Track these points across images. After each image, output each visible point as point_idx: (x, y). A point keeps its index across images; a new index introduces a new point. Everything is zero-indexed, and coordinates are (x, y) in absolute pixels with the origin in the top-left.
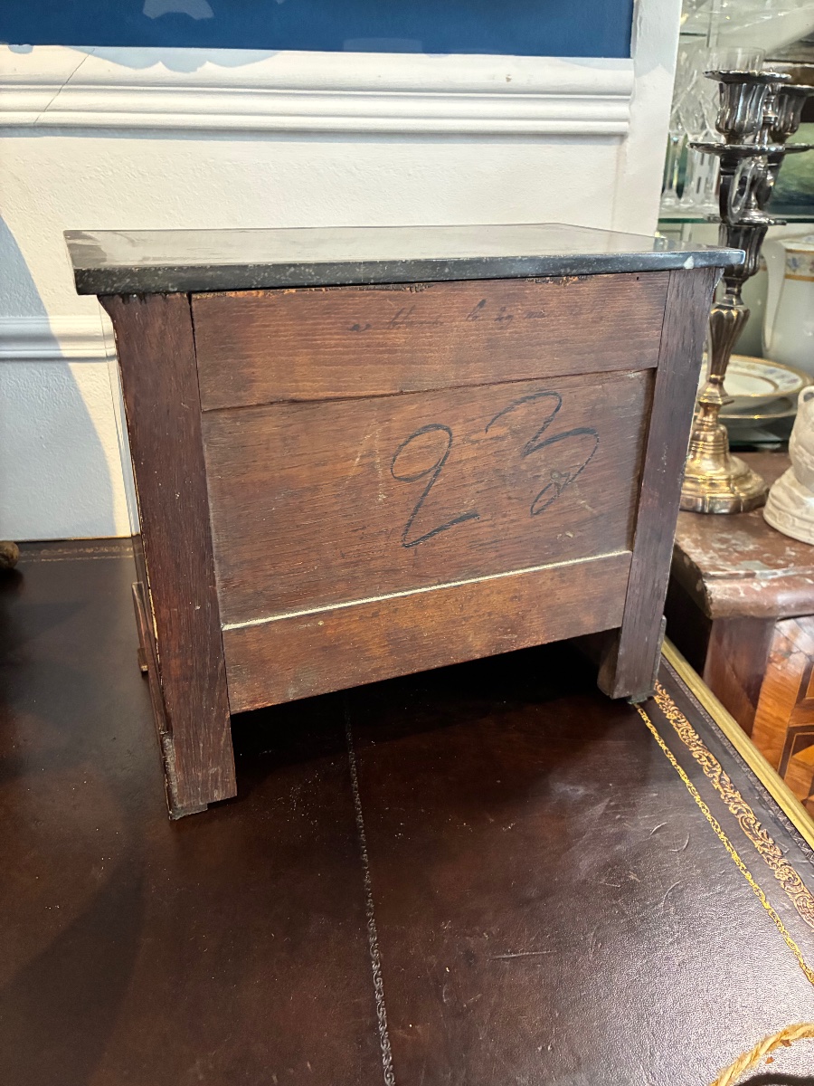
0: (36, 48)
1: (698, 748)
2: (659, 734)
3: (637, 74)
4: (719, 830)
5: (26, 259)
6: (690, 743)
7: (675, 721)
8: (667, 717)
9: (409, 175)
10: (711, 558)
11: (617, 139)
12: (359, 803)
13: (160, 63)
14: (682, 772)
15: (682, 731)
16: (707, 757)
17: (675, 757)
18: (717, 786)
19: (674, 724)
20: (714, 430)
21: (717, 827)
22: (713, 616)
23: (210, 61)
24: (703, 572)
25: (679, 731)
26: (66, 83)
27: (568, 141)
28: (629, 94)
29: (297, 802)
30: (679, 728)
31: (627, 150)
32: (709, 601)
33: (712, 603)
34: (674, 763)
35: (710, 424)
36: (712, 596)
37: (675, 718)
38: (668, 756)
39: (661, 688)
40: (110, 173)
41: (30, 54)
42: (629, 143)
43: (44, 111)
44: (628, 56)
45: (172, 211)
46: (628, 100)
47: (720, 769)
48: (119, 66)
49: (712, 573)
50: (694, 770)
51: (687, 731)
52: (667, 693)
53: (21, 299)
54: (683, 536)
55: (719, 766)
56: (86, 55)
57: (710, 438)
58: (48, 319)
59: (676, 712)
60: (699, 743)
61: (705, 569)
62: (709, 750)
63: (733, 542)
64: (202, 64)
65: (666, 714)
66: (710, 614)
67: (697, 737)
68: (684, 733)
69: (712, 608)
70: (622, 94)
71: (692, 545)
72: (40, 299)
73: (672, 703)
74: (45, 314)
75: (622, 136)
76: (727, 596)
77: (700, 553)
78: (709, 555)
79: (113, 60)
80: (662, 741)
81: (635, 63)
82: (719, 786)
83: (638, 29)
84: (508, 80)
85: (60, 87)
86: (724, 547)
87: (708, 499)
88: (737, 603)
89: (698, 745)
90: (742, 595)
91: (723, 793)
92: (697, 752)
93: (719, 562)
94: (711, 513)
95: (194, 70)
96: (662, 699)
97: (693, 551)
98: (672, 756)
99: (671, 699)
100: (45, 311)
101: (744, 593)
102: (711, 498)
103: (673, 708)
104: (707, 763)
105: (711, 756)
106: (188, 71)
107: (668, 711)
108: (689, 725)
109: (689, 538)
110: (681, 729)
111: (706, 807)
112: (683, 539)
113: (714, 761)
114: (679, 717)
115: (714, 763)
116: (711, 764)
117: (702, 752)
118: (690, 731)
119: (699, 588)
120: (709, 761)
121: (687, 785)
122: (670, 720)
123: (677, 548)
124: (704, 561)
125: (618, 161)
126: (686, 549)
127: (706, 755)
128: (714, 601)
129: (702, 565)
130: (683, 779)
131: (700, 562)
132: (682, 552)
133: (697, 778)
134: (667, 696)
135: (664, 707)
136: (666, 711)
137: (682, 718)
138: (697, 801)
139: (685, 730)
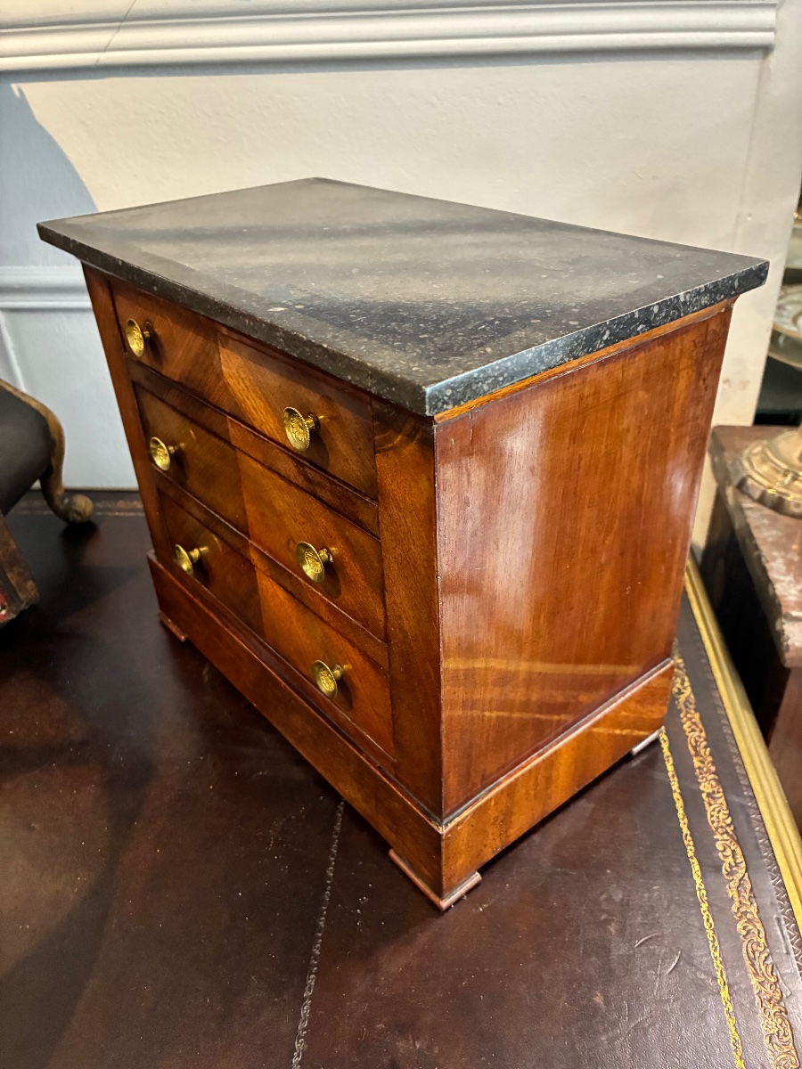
1: (725, 836)
2: (685, 810)
4: (717, 954)
6: (717, 829)
7: (709, 795)
8: (701, 788)
9: (500, 104)
11: (761, 51)
12: (335, 851)
14: (696, 867)
15: (714, 810)
16: (733, 851)
17: (694, 846)
18: (732, 893)
19: (706, 799)
21: (715, 950)
22: (787, 664)
24: (784, 610)
25: (709, 809)
26: (124, 20)
29: (275, 840)
30: (710, 805)
31: (771, 67)
32: (784, 648)
33: (788, 649)
34: (690, 854)
36: (790, 642)
37: (710, 790)
38: (686, 842)
39: (706, 747)
42: (774, 58)
43: (104, 50)
46: (776, 4)
47: (744, 871)
49: (794, 614)
50: (711, 867)
51: (719, 812)
52: (711, 754)
54: (775, 554)
55: (743, 865)
59: (713, 783)
60: (729, 829)
61: (787, 607)
62: (738, 842)
65: (700, 784)
66: (785, 661)
67: (729, 821)
68: (715, 813)
69: (788, 655)
71: (783, 568)
73: (713, 769)
75: (765, 50)
77: (790, 582)
80: (686, 820)
82: (735, 893)
85: (118, 24)
89: (727, 833)
91: (738, 904)
92: (722, 842)
96: (701, 761)
97: (782, 578)
98: (691, 843)
99: (713, 763)
103: (712, 776)
104: (730, 859)
105: (738, 851)
107: (704, 779)
108: (724, 803)
109: (782, 558)
110: (712, 807)
111: (711, 920)
112: (774, 559)
113: (740, 858)
114: (715, 790)
115: (738, 861)
116: (735, 862)
117: (728, 843)
118: (722, 812)
119: (778, 627)
120: (733, 857)
121: (697, 886)
122: (703, 792)
123: (764, 570)
124: (791, 594)
125: (760, 79)
126: (773, 575)
127: (733, 848)
128: (791, 648)
129: (785, 601)
130: (695, 877)
131: (785, 596)
132: (767, 577)
133: (711, 878)
134: (710, 759)
135: (701, 774)
136: (702, 779)
137: (718, 792)
138: (702, 910)
139: (717, 810)
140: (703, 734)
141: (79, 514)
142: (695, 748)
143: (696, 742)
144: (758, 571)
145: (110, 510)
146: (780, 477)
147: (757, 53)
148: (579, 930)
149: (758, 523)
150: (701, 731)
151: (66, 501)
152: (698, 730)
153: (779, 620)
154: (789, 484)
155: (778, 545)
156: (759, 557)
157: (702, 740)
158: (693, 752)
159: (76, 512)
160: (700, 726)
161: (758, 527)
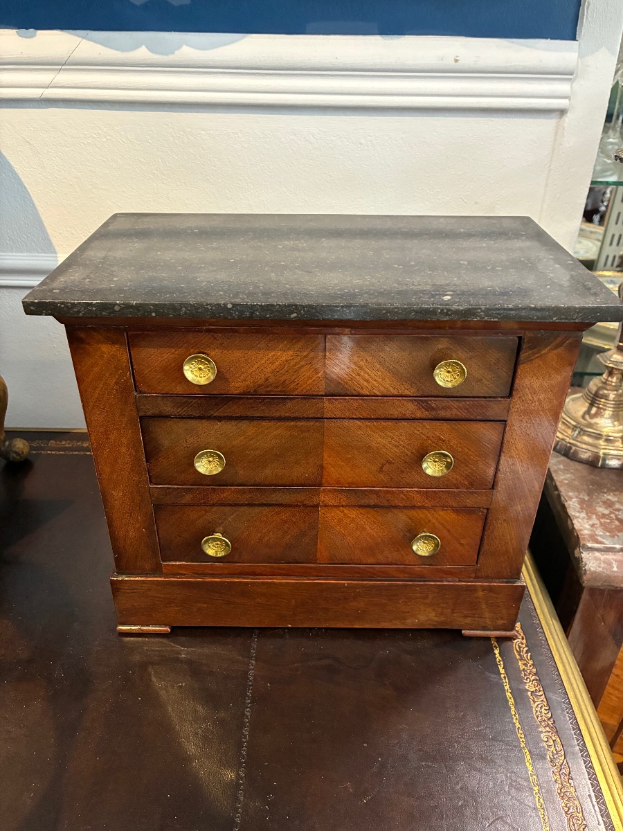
0: (39, 32)
1: (547, 729)
2: (516, 707)
3: (581, 56)
5: (39, 208)
6: (540, 722)
7: (532, 693)
8: (527, 687)
9: (361, 144)
10: (593, 526)
11: (558, 113)
13: (144, 46)
14: (527, 757)
15: (537, 706)
16: (554, 741)
17: (525, 737)
19: (531, 697)
20: (617, 391)
21: (546, 825)
22: (585, 584)
23: (187, 45)
24: (582, 542)
25: (534, 706)
26: (65, 64)
27: (509, 115)
28: (572, 74)
31: (566, 125)
32: (583, 572)
33: (585, 574)
34: (523, 745)
35: (613, 384)
36: (587, 568)
37: (533, 689)
38: (519, 735)
39: (527, 652)
40: (104, 140)
41: (34, 38)
42: (568, 118)
43: (48, 87)
44: (574, 38)
45: (155, 172)
46: (571, 79)
47: (563, 757)
48: (108, 49)
49: (589, 545)
50: (539, 755)
52: (531, 658)
53: (35, 239)
54: (571, 494)
55: (562, 752)
56: (80, 39)
57: (612, 396)
58: (56, 257)
59: (535, 683)
60: (549, 723)
61: (584, 539)
62: (557, 733)
63: (617, 506)
64: (180, 47)
65: (525, 684)
66: (584, 582)
67: (549, 715)
68: (538, 709)
69: (585, 578)
70: (566, 74)
71: (578, 506)
72: (50, 241)
73: (534, 671)
74: (55, 252)
75: (562, 112)
76: (601, 569)
77: (583, 519)
78: (591, 523)
79: (104, 43)
80: (517, 716)
81: (579, 45)
82: (557, 776)
83: (586, 13)
84: (456, 61)
85: (60, 67)
86: (607, 512)
87: (602, 456)
88: (609, 576)
89: (548, 725)
90: (615, 569)
91: (560, 785)
92: (545, 733)
93: (599, 532)
94: (604, 467)
95: (173, 53)
96: (525, 664)
97: (578, 514)
98: (523, 736)
99: (534, 666)
100: (54, 249)
101: (617, 568)
102: (604, 454)
103: (534, 677)
104: (552, 748)
105: (558, 740)
106: (167, 54)
107: (528, 680)
108: (545, 700)
109: (577, 497)
110: (536, 704)
111: (541, 801)
112: (571, 498)
113: (559, 747)
114: (537, 688)
115: (558, 749)
116: (556, 750)
117: (550, 734)
118: (544, 708)
119: (577, 555)
120: (554, 746)
121: (530, 772)
122: (528, 690)
123: (564, 507)
124: (585, 529)
125: (556, 134)
126: (571, 512)
127: (554, 738)
128: (588, 572)
129: (582, 535)
130: (528, 764)
131: (581, 530)
132: (567, 513)
133: (539, 765)
134: (531, 662)
135: (525, 675)
136: (527, 680)
137: (540, 691)
138: (534, 792)
139: (540, 706)
140: (524, 641)
141: (18, 454)
142: (519, 653)
143: (520, 647)
144: (559, 507)
145: (43, 449)
146: (570, 431)
147: (554, 115)
148: (443, 816)
149: (556, 468)
150: (523, 639)
151: (7, 443)
152: (520, 637)
153: (578, 549)
154: (577, 437)
155: (571, 486)
156: (559, 496)
157: (524, 646)
158: (518, 657)
159: (16, 452)
160: (522, 634)
161: (555, 471)
